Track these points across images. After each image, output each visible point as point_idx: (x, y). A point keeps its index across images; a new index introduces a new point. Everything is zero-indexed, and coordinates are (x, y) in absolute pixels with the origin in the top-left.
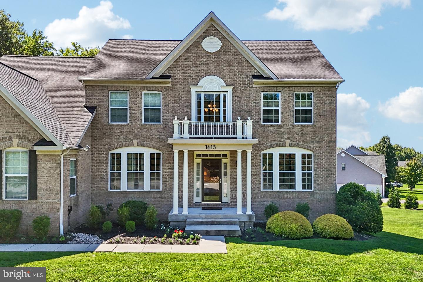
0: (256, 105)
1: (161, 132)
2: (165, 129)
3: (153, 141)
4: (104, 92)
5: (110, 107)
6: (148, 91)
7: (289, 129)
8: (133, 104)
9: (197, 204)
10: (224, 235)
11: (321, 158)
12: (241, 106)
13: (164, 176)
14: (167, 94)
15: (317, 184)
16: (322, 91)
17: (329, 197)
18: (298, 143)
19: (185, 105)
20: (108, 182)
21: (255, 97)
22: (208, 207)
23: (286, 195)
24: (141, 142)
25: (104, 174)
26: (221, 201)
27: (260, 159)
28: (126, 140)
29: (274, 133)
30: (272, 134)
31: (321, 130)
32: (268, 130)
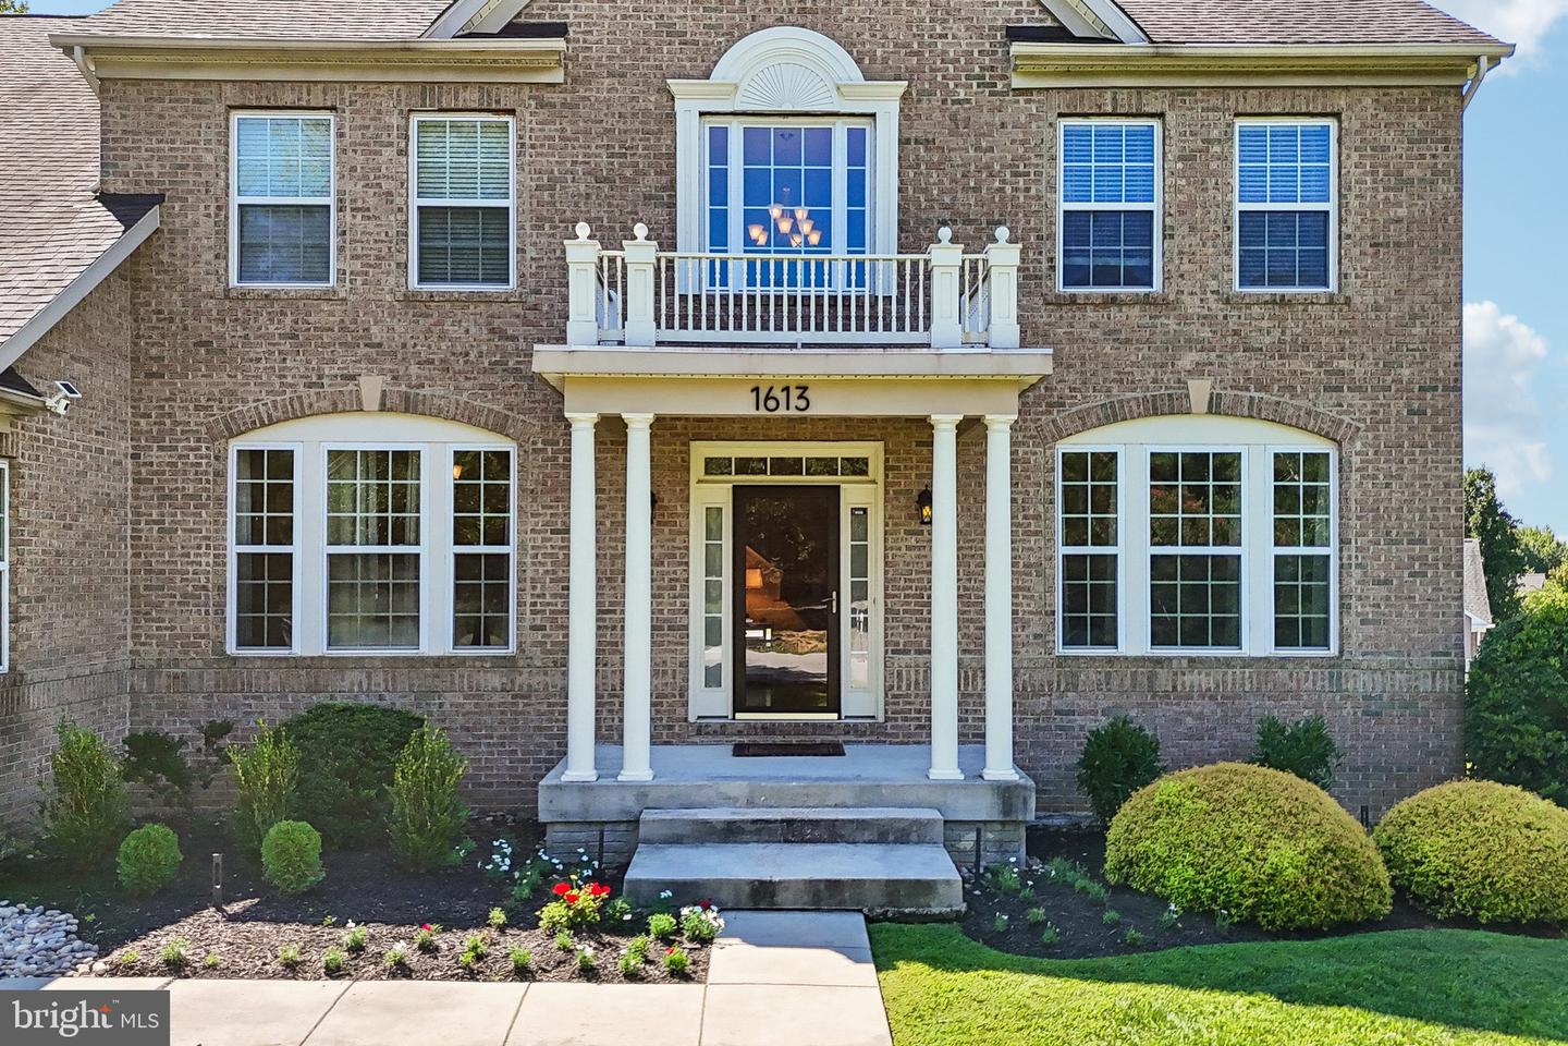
0: (1027, 190)
1: (510, 332)
2: (531, 315)
3: (468, 384)
4: (199, 117)
5: (235, 200)
6: (440, 110)
7: (1205, 317)
8: (360, 185)
9: (707, 726)
10: (860, 911)
11: (1381, 477)
12: (949, 192)
13: (529, 574)
14: (542, 130)
15: (1358, 614)
16: (1384, 115)
17: (1425, 685)
18: (1256, 395)
19: (642, 189)
20: (220, 608)
21: (1023, 143)
22: (770, 740)
23: (1193, 678)
24: (403, 388)
25: (200, 564)
26: (839, 712)
27: (1050, 484)
28: (320, 377)
29: (1128, 341)
30: (1117, 345)
31: (1380, 325)
32: (1094, 326)
